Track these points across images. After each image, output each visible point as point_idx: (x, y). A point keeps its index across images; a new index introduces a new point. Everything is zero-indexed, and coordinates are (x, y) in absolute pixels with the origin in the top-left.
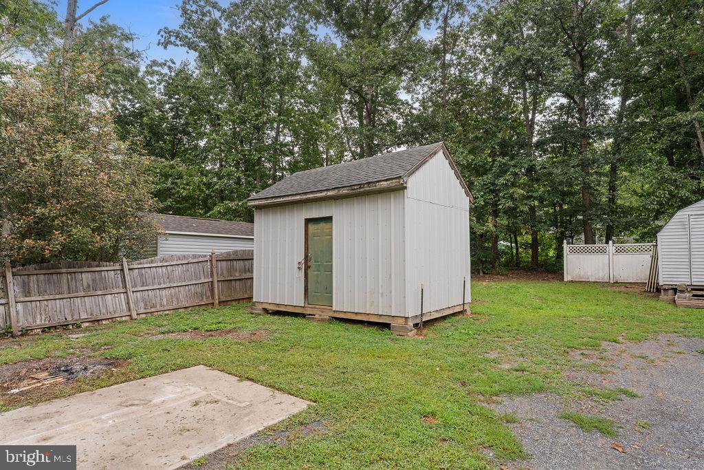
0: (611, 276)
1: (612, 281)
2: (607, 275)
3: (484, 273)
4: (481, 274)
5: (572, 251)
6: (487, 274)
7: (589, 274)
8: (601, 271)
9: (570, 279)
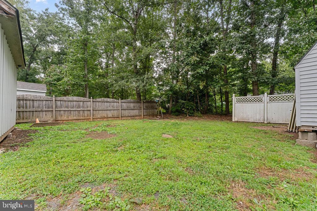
0: (266, 119)
1: (266, 122)
2: (262, 118)
3: (189, 115)
4: (188, 116)
5: (238, 101)
6: (191, 116)
7: (250, 116)
8: (258, 115)
9: (236, 120)
